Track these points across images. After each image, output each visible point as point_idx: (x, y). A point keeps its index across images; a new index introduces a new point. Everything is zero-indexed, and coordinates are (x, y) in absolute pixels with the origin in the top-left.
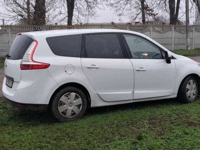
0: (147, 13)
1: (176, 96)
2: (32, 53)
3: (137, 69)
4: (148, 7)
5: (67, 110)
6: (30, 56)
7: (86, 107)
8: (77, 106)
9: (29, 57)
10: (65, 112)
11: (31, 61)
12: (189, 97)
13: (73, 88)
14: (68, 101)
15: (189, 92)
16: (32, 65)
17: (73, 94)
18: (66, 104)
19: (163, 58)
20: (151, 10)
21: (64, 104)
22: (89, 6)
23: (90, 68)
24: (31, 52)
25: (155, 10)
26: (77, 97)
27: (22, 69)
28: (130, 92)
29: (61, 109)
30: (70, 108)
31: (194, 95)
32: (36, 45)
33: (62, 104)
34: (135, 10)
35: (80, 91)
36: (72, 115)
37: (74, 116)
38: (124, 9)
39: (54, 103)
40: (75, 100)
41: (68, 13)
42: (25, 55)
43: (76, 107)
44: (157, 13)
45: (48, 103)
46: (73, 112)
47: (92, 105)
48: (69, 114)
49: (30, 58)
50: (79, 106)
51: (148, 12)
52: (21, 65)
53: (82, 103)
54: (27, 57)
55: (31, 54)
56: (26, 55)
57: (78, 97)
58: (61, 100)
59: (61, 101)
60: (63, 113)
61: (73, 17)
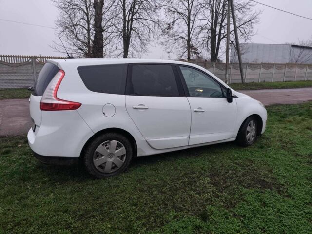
0: (192, 52)
1: (234, 139)
2: (56, 88)
3: (195, 110)
4: (193, 46)
5: (106, 162)
6: (53, 92)
7: (131, 158)
8: (118, 157)
9: (51, 93)
10: (104, 165)
11: (54, 98)
12: (249, 140)
13: (114, 135)
14: (107, 151)
15: (249, 134)
16: (56, 105)
17: (114, 142)
18: (104, 156)
19: (223, 96)
20: (195, 49)
21: (102, 155)
22: (142, 43)
23: (137, 109)
24: (55, 86)
25: (199, 49)
26: (119, 146)
27: (42, 109)
28: (186, 137)
29: (97, 162)
30: (111, 160)
31: (253, 137)
32: (63, 77)
33: (99, 155)
34: (182, 48)
35: (124, 138)
36: (113, 168)
37: (116, 169)
38: (172, 47)
39: (87, 155)
40: (116, 149)
41: (124, 48)
42: (47, 90)
43: (118, 159)
44: (201, 51)
45: (78, 155)
46: (114, 165)
47: (139, 154)
48: (108, 167)
49: (53, 95)
50: (122, 157)
51: (193, 50)
52: (41, 103)
53: (125, 153)
54: (49, 92)
55: (54, 89)
56: (49, 91)
57: (121, 145)
58: (97, 150)
59: (97, 152)
60: (101, 166)
61: (129, 53)
